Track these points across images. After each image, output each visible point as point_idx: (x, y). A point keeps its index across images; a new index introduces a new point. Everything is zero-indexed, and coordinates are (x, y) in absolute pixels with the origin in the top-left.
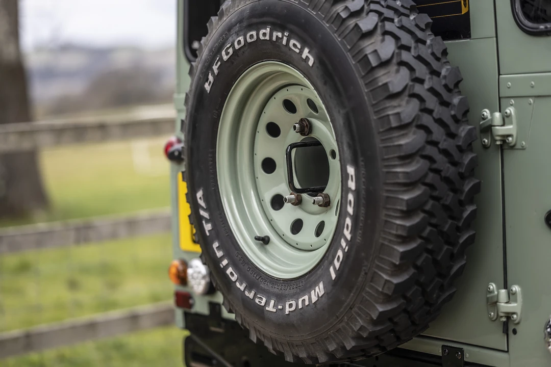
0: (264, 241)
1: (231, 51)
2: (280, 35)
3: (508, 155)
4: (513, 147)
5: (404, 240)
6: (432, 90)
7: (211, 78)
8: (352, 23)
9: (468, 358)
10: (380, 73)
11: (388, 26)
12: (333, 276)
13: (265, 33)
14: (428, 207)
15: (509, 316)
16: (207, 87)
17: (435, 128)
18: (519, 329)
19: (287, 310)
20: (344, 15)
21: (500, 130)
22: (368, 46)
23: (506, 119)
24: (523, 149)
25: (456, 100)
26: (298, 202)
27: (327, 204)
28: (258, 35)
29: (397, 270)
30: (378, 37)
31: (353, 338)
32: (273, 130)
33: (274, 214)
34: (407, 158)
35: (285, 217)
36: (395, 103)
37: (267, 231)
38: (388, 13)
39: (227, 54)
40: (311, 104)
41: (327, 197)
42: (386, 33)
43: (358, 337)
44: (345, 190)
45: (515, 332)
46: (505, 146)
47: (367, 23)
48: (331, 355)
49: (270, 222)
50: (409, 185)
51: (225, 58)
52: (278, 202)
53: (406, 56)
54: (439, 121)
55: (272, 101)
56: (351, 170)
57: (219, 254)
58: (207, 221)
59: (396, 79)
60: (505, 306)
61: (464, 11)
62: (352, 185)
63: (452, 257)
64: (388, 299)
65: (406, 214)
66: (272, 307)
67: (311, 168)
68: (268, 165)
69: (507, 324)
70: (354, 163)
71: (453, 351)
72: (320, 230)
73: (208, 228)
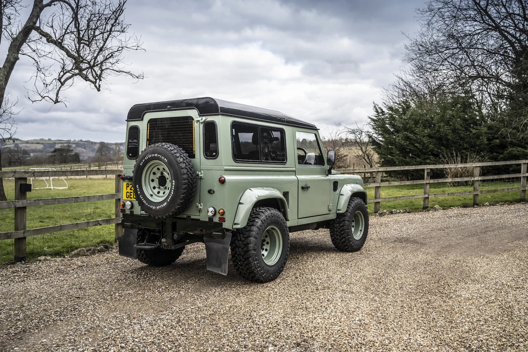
0: (152, 195)
1: (148, 158)
2: (160, 156)
3: (201, 180)
5: (183, 194)
6: (189, 168)
8: (175, 154)
9: (192, 217)
10: (180, 164)
11: (182, 156)
12: (169, 201)
13: (156, 155)
14: (188, 188)
15: (200, 209)
16: (141, 164)
17: (189, 174)
18: (202, 211)
19: (158, 208)
20: (173, 153)
21: (200, 175)
22: (178, 159)
23: (201, 174)
24: (204, 179)
25: (193, 170)
26: (159, 188)
27: (166, 188)
28: (154, 155)
29: (181, 199)
30: (179, 157)
32: (154, 173)
33: (154, 190)
34: (184, 179)
35: (156, 191)
36: (183, 170)
37: (152, 194)
38: (181, 153)
39: (146, 158)
40: (164, 169)
42: (181, 157)
43: (172, 212)
44: (172, 185)
46: (201, 178)
47: (178, 155)
48: (166, 216)
49: (153, 192)
50: (185, 184)
52: (154, 188)
53: (185, 161)
54: (190, 173)
55: (155, 168)
56: (174, 181)
57: (142, 198)
58: (139, 191)
59: (183, 166)
60: (200, 207)
61: (194, 153)
62: (174, 184)
63: (191, 198)
64: (179, 205)
65: (184, 189)
66: (154, 208)
67: (162, 181)
68: (153, 181)
69: (200, 211)
70: (175, 180)
71: (189, 217)
72: (164, 193)
73: (139, 193)
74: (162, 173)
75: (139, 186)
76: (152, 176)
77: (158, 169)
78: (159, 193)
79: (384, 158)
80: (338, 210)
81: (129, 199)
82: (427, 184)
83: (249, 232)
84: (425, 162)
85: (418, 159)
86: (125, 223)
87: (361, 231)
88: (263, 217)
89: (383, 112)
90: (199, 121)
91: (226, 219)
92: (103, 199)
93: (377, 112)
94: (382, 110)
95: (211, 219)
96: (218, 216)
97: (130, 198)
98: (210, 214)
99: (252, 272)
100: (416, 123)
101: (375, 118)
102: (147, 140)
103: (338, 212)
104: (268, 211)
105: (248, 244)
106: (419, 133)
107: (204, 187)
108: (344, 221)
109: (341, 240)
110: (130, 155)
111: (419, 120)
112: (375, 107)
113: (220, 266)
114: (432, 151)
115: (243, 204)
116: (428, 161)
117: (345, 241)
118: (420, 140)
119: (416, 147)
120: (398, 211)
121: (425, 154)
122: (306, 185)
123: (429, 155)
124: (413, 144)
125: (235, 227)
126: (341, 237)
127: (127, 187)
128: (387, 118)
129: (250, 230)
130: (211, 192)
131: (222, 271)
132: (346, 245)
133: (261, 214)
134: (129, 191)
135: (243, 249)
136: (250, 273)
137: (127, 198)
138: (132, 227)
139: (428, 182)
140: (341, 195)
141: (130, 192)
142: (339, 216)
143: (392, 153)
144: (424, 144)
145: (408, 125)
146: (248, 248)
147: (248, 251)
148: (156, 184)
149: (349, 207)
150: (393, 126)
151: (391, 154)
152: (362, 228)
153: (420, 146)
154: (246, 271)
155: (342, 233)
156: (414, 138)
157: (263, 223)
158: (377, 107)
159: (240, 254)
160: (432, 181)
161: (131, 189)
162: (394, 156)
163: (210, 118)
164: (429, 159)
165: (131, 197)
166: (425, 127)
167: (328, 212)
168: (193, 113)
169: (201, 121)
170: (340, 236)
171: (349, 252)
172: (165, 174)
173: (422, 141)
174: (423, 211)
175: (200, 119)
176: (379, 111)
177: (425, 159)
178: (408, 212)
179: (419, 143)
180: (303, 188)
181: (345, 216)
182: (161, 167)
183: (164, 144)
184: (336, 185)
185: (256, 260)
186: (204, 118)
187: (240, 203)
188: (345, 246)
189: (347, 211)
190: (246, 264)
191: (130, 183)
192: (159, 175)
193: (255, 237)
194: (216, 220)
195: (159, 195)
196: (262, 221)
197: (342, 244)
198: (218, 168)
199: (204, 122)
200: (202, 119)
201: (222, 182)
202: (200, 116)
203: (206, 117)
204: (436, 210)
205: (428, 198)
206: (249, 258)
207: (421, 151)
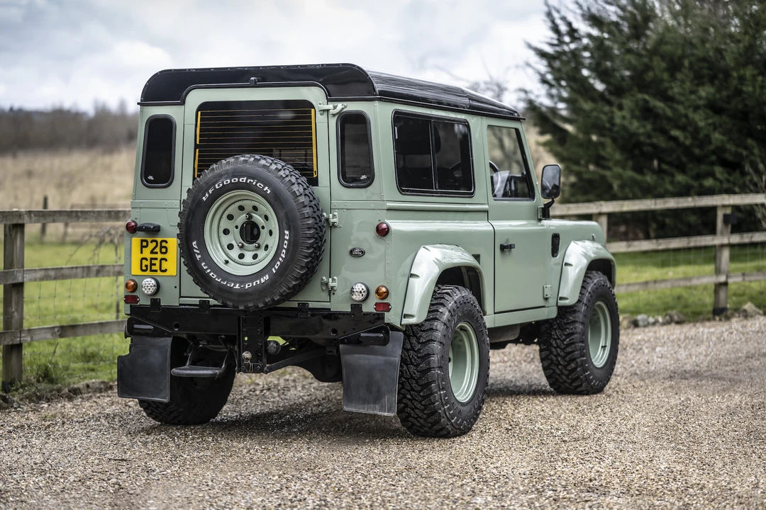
0: (227, 262)
1: (221, 185)
2: (252, 181)
3: (335, 231)
4: (336, 227)
5: (306, 257)
6: (315, 205)
7: (207, 195)
8: (287, 178)
9: (310, 306)
10: (300, 198)
11: (299, 181)
12: (274, 272)
13: (243, 180)
14: (315, 246)
15: (332, 287)
16: (204, 199)
17: (316, 218)
18: (335, 293)
19: (247, 287)
20: (284, 176)
21: (332, 221)
22: (295, 188)
23: (334, 216)
24: (340, 227)
26: (242, 247)
27: (259, 247)
28: (239, 180)
29: (302, 268)
30: (296, 185)
31: (279, 295)
32: (230, 217)
33: (229, 252)
34: (309, 228)
35: (235, 253)
36: (305, 209)
37: (228, 259)
38: (297, 176)
39: (219, 186)
40: (256, 208)
41: (259, 244)
42: (299, 184)
44: (281, 239)
45: (334, 294)
46: (334, 226)
47: (293, 180)
48: (266, 304)
49: (227, 255)
50: (310, 238)
51: (217, 187)
52: (230, 247)
53: (306, 192)
55: (233, 206)
56: (287, 232)
57: (205, 268)
58: (198, 254)
59: (305, 200)
60: (331, 284)
61: (315, 176)
62: (287, 238)
64: (296, 279)
65: (308, 248)
66: (237, 287)
67: (251, 233)
68: (226, 232)
69: (331, 291)
70: (289, 229)
71: (303, 306)
72: (255, 257)
73: (198, 257)
74: (251, 217)
75: (197, 244)
76: (225, 223)
77: (241, 208)
78: (241, 256)
79: (578, 174)
80: (561, 298)
81: (148, 273)
82: (722, 246)
83: (430, 333)
84: (701, 186)
85: (680, 178)
86: (136, 326)
87: (604, 347)
88: (451, 305)
89: (572, 32)
90: (328, 110)
91: (393, 305)
92: (88, 275)
93: (555, 29)
94: (569, 24)
95: (356, 307)
96: (374, 299)
97: (151, 271)
98: (358, 297)
99: (434, 412)
100: (674, 67)
101: (549, 50)
102: (196, 146)
103: (562, 303)
104: (457, 292)
105: (429, 355)
106: (682, 99)
107: (339, 244)
108: (574, 322)
109: (565, 367)
110: (151, 178)
111: (683, 57)
112: (549, 14)
113: (377, 399)
114: (720, 150)
115: (417, 276)
116: (709, 182)
117: (574, 369)
118: (684, 120)
119: (675, 139)
120: (651, 320)
121: (699, 160)
122: (507, 240)
123: (713, 164)
124: (664, 132)
125: (406, 321)
126: (567, 359)
127: (142, 247)
128: (586, 48)
129: (432, 329)
130: (357, 254)
131: (382, 409)
132: (578, 378)
133: (447, 297)
134: (149, 256)
135: (417, 365)
136: (429, 415)
137: (142, 270)
138: (157, 334)
139: (725, 241)
140: (566, 264)
141: (152, 259)
142: (564, 311)
143: (603, 158)
144: (697, 130)
145: (651, 74)
146: (429, 363)
147: (429, 369)
148: (234, 238)
149: (584, 291)
150: (603, 75)
151: (599, 161)
152: (605, 340)
153: (686, 138)
154: (422, 411)
155: (569, 349)
156: (669, 112)
157: (452, 315)
158: (556, 15)
159: (412, 378)
160: (735, 239)
161: (152, 252)
162: (609, 169)
163: (353, 107)
164: (712, 175)
165: (154, 268)
166: (699, 79)
167: (542, 303)
168: (314, 95)
169: (332, 112)
170: (563, 358)
171: (581, 393)
172: (258, 218)
173: (692, 123)
174: (715, 320)
175: (330, 106)
176: (563, 28)
177: (698, 177)
178: (678, 323)
179: (683, 128)
180: (503, 248)
181: (575, 311)
182: (248, 205)
183: (257, 157)
184: (556, 242)
185: (443, 389)
186: (340, 106)
187: (412, 275)
188: (574, 380)
189: (579, 301)
190: (424, 397)
191: (149, 240)
192: (241, 219)
193: (441, 343)
194: (369, 307)
195: (245, 260)
196: (450, 311)
197: (567, 376)
198: (372, 206)
199: (340, 113)
200: (335, 108)
201: (383, 232)
202: (329, 101)
203: (345, 104)
204: (746, 315)
205: (726, 284)
206: (430, 383)
207: (687, 151)
